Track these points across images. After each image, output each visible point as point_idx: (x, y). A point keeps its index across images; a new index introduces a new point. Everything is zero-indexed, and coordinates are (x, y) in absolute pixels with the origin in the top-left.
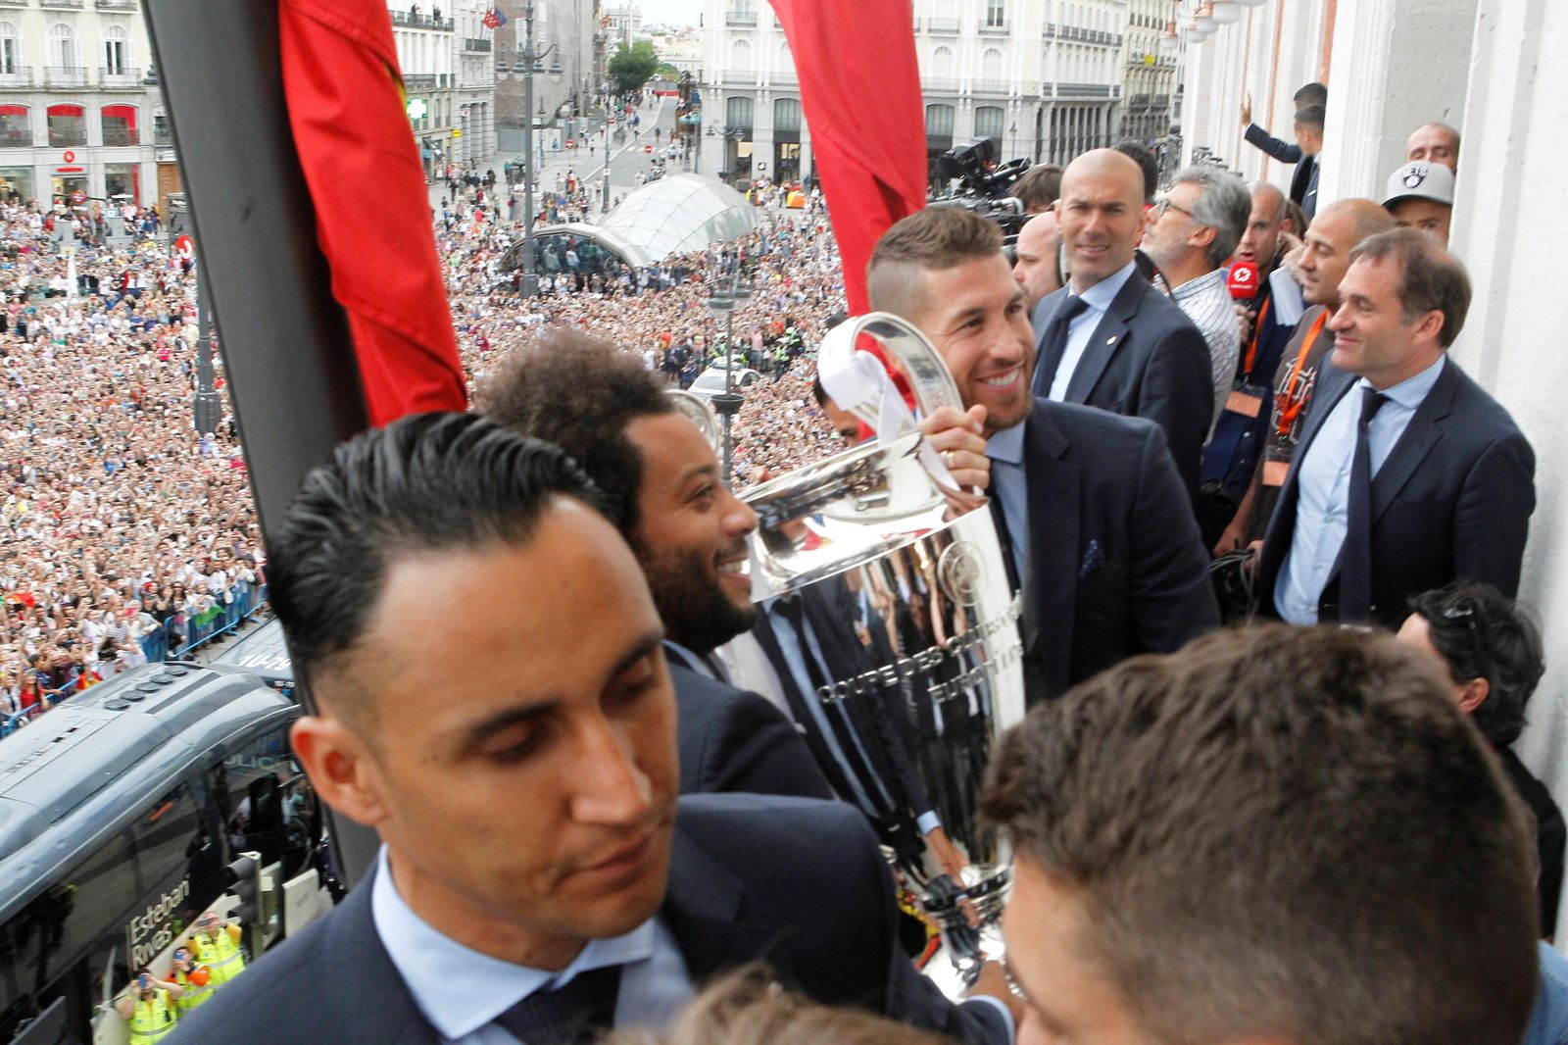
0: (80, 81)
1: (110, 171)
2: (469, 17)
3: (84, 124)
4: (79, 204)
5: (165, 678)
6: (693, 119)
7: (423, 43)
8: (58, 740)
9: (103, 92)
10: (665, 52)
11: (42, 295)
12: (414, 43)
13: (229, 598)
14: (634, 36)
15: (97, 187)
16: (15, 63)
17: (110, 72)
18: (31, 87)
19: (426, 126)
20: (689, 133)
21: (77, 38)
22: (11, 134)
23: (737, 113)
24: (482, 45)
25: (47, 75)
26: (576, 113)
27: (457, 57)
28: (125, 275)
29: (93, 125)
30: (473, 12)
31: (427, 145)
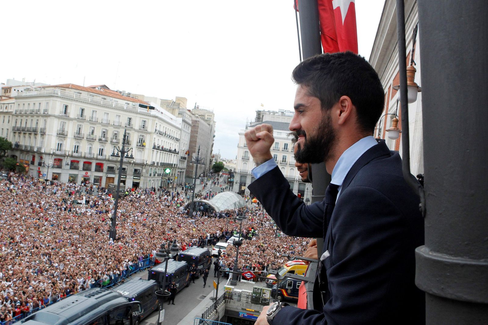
0: (92, 156)
1: (95, 178)
2: (182, 151)
3: (91, 166)
4: (88, 184)
5: (100, 291)
6: (232, 180)
7: (171, 156)
8: (73, 303)
9: (97, 159)
10: (226, 165)
11: (76, 203)
12: (169, 156)
14: (219, 160)
15: (92, 180)
16: (78, 151)
17: (99, 155)
18: (81, 157)
19: (169, 175)
20: (231, 183)
21: (93, 147)
22: (74, 167)
23: (243, 179)
24: (185, 158)
25: (85, 154)
26: (204, 176)
27: (178, 160)
28: (96, 201)
29: (93, 166)
30: (183, 151)
31: (169, 180)
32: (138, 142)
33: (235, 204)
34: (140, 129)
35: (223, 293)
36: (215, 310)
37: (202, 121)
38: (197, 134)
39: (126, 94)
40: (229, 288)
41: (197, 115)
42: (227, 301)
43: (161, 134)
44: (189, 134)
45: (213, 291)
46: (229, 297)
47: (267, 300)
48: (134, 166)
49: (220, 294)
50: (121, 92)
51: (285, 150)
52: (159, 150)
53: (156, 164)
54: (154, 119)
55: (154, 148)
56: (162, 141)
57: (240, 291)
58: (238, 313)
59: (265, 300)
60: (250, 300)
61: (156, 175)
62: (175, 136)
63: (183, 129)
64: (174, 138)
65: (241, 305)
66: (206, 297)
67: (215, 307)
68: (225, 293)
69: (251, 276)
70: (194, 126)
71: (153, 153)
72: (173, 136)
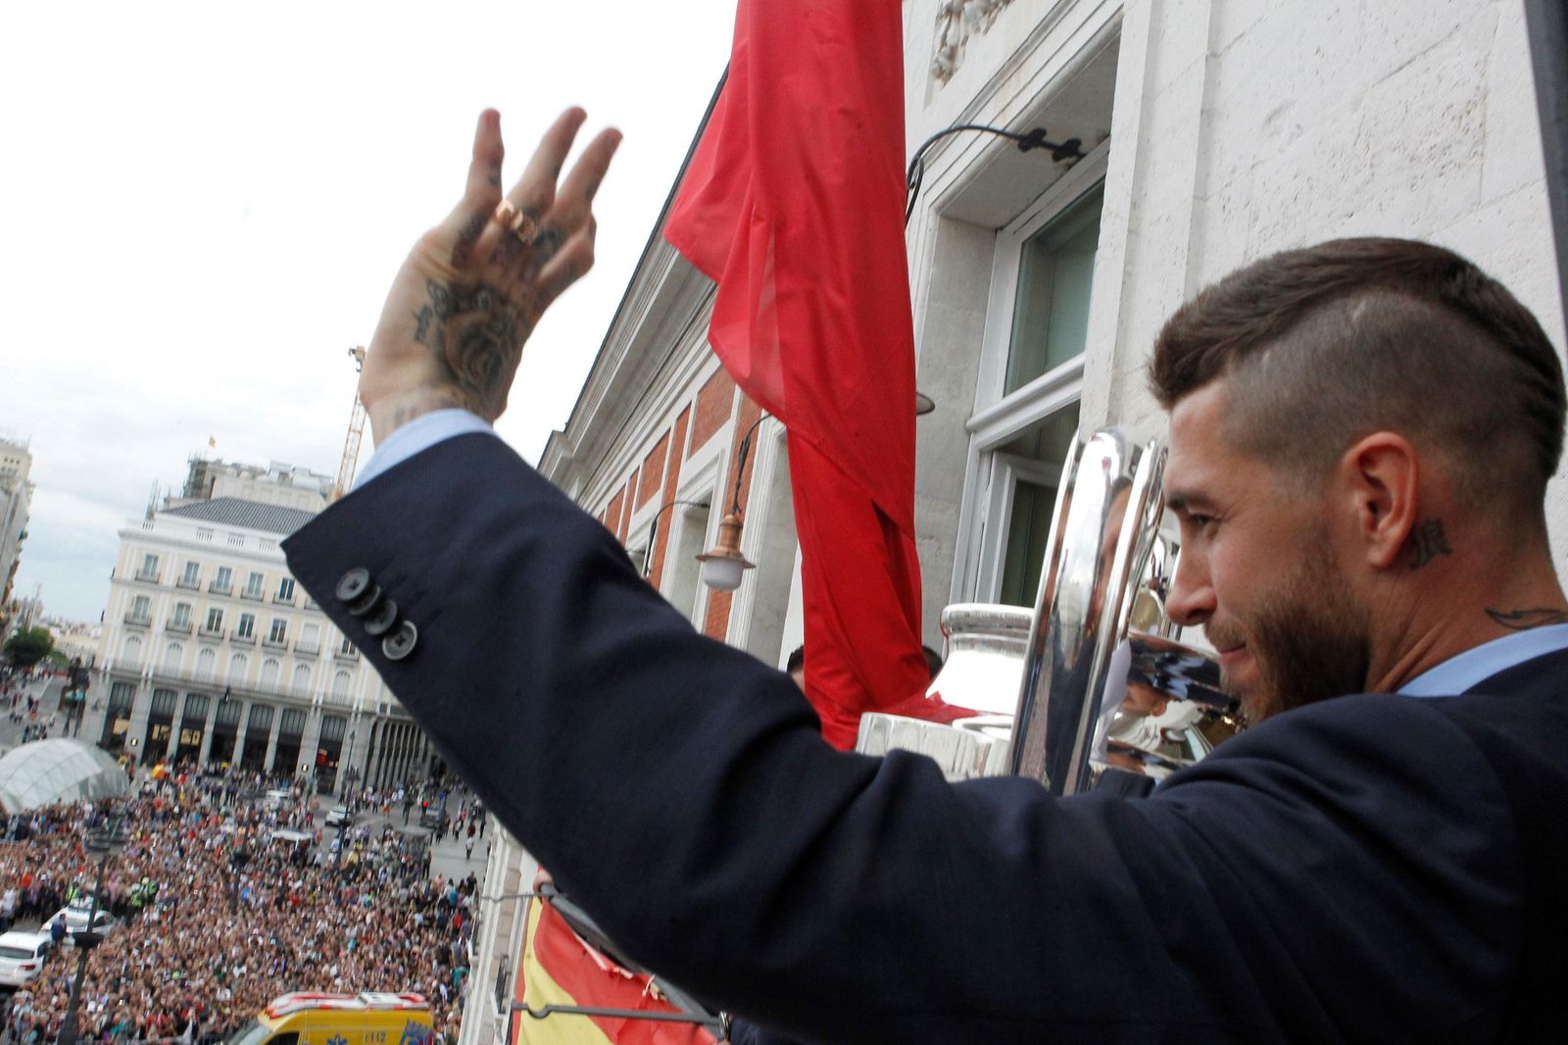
6: (79, 695)
10: (60, 639)
14: (34, 623)
20: (74, 708)
23: (120, 695)
33: (84, 785)
51: (285, 601)
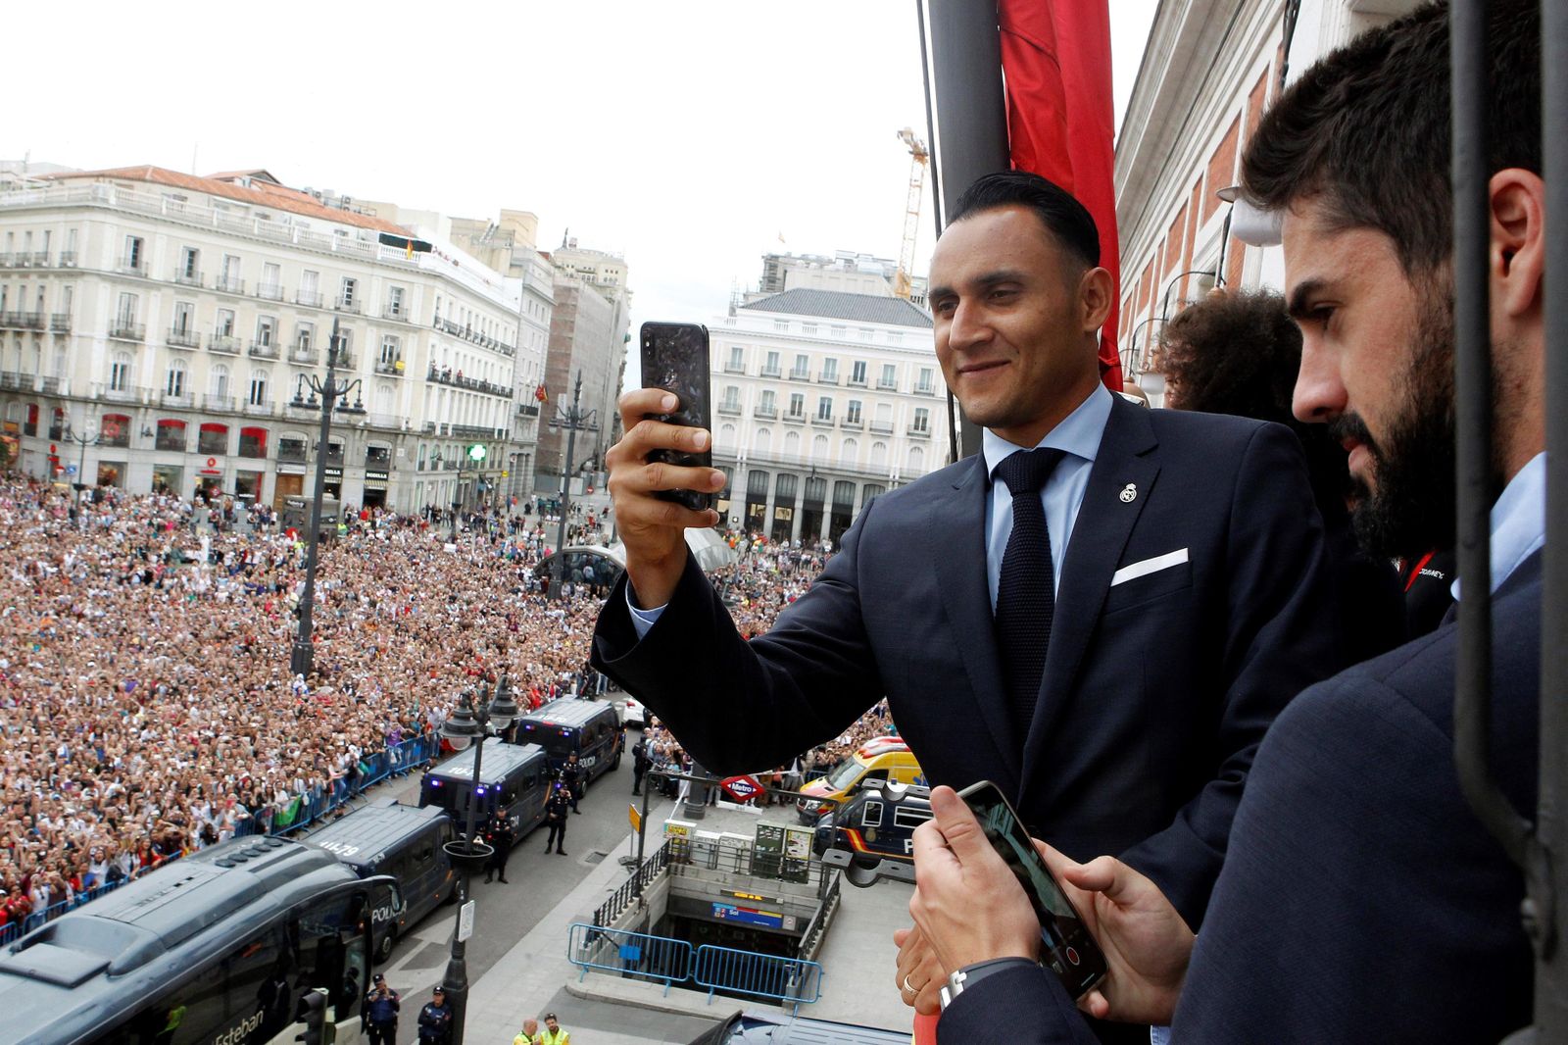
0: (228, 407)
1: (241, 477)
2: (524, 389)
3: (227, 438)
4: (216, 497)
5: (264, 847)
7: (488, 405)
8: (178, 885)
9: (244, 416)
11: (178, 561)
12: (482, 404)
13: (306, 801)
15: (230, 486)
16: (182, 389)
17: (252, 403)
18: (191, 408)
19: (483, 465)
21: (232, 375)
22: (171, 441)
24: (532, 411)
25: (205, 400)
26: (596, 468)
27: (512, 418)
28: (245, 552)
29: (233, 440)
30: (528, 386)
31: (482, 481)
32: (378, 360)
34: (384, 317)
35: (662, 843)
36: (636, 899)
37: (588, 290)
38: (572, 330)
39: (336, 200)
40: (680, 827)
41: (570, 270)
42: (673, 869)
43: (452, 331)
44: (545, 330)
45: (629, 837)
46: (679, 856)
47: (802, 864)
48: (368, 437)
49: (652, 847)
50: (318, 195)
51: (858, 383)
52: (448, 383)
53: (438, 432)
54: (431, 282)
55: (432, 378)
56: (457, 354)
57: (716, 836)
58: (709, 906)
59: (795, 863)
60: (746, 865)
61: (441, 465)
62: (500, 340)
63: (526, 315)
64: (496, 345)
65: (718, 880)
66: (605, 855)
67: (637, 889)
68: (667, 845)
69: (749, 790)
70: (563, 307)
71: (428, 395)
72: (493, 338)
